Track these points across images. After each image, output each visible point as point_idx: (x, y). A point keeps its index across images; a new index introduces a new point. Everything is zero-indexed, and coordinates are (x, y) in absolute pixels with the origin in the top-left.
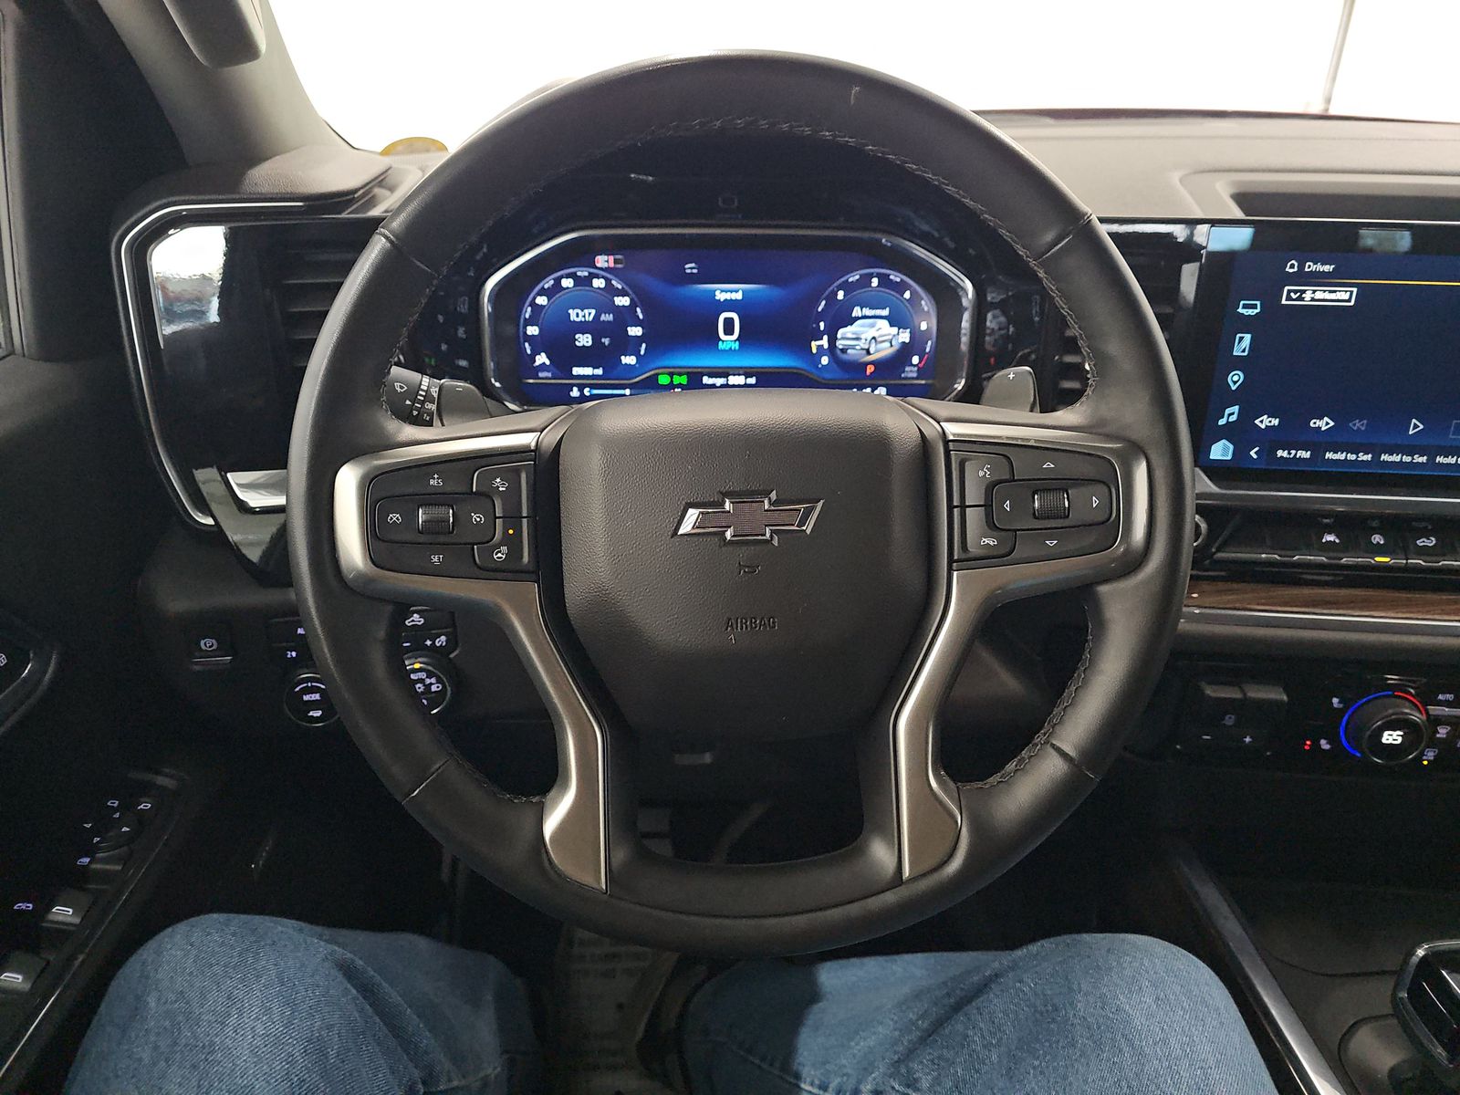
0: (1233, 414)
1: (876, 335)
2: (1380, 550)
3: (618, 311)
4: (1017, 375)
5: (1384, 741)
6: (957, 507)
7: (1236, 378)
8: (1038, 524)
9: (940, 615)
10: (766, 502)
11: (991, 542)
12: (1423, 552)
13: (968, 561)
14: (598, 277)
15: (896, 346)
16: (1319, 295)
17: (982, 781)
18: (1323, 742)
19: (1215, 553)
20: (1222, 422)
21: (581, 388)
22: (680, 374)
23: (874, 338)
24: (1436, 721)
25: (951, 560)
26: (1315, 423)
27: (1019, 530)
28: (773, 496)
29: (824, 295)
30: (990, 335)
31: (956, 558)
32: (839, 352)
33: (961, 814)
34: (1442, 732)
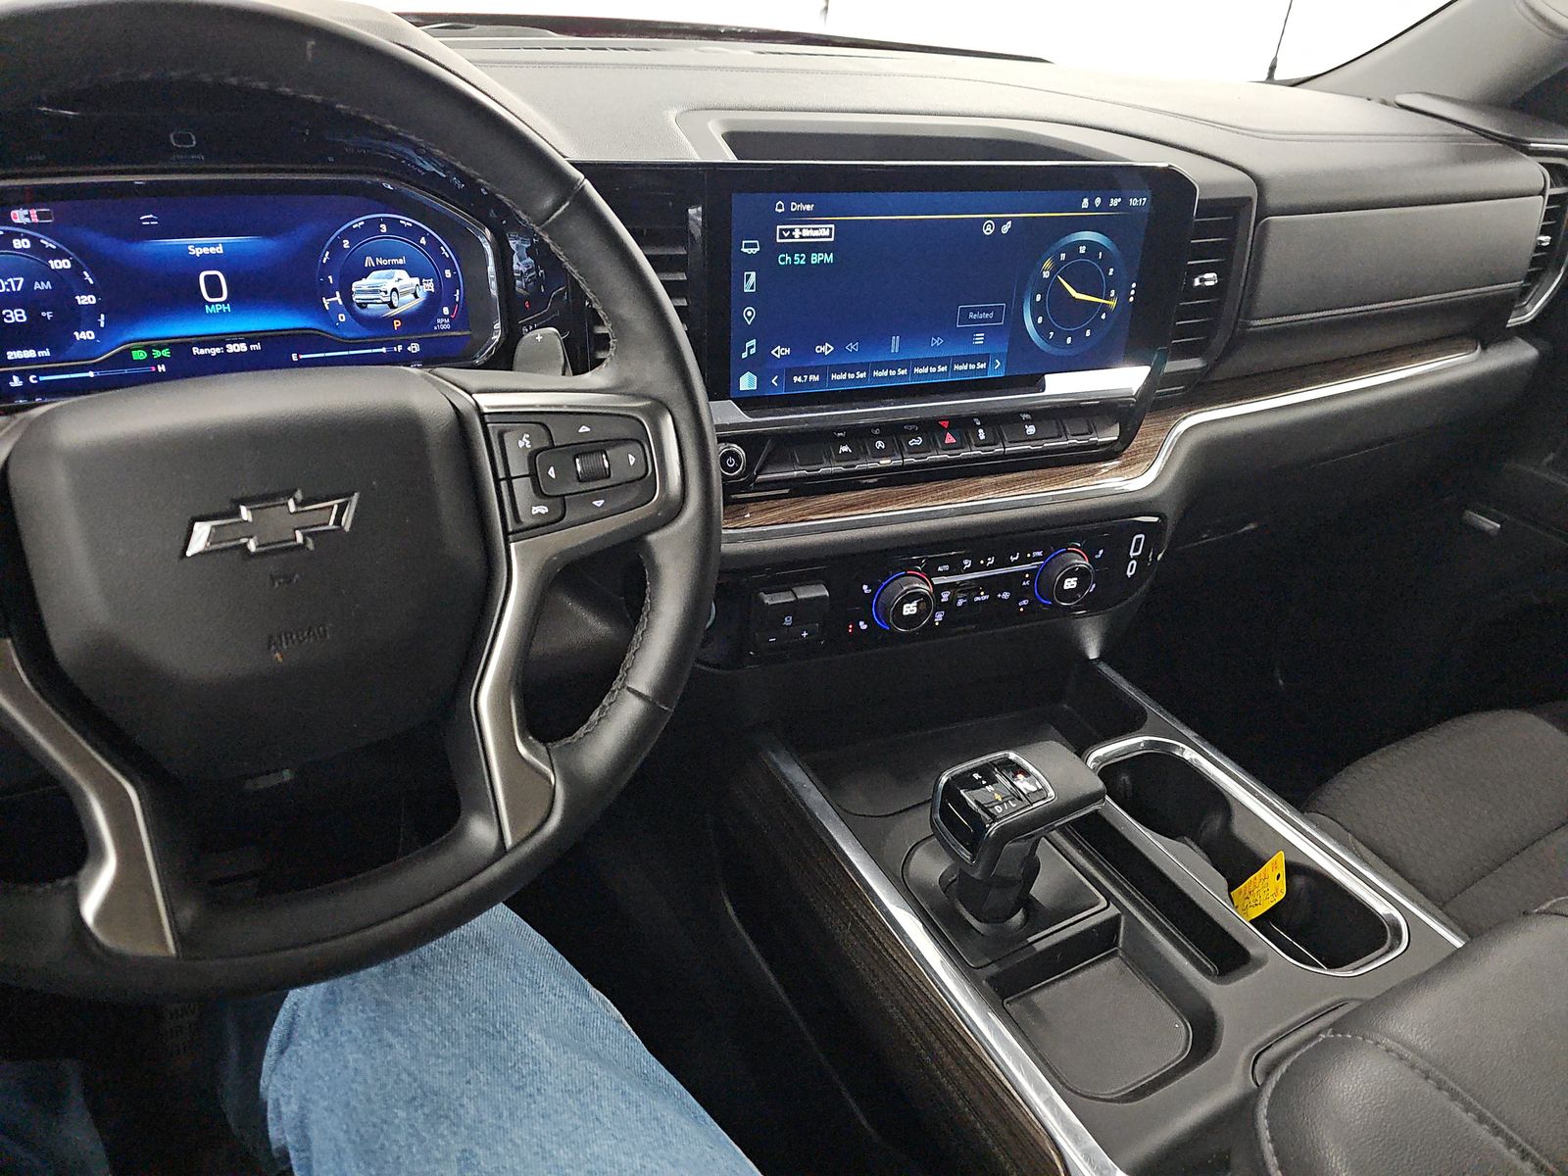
0: (752, 347)
1: (397, 285)
2: (881, 454)
3: (57, 276)
4: (544, 337)
5: (905, 613)
6: (503, 479)
7: (749, 314)
8: (584, 487)
9: (504, 589)
10: (291, 503)
11: (544, 510)
12: (914, 450)
13: (525, 532)
14: (18, 236)
15: (422, 297)
16: (806, 233)
17: (570, 736)
18: (861, 623)
19: (756, 477)
20: (744, 355)
21: (23, 375)
22: (160, 348)
23: (394, 290)
24: (939, 589)
25: (506, 533)
26: (819, 349)
27: (567, 495)
28: (299, 495)
29: (326, 248)
30: (520, 278)
31: (510, 530)
32: (357, 308)
33: (553, 771)
34: (945, 596)
